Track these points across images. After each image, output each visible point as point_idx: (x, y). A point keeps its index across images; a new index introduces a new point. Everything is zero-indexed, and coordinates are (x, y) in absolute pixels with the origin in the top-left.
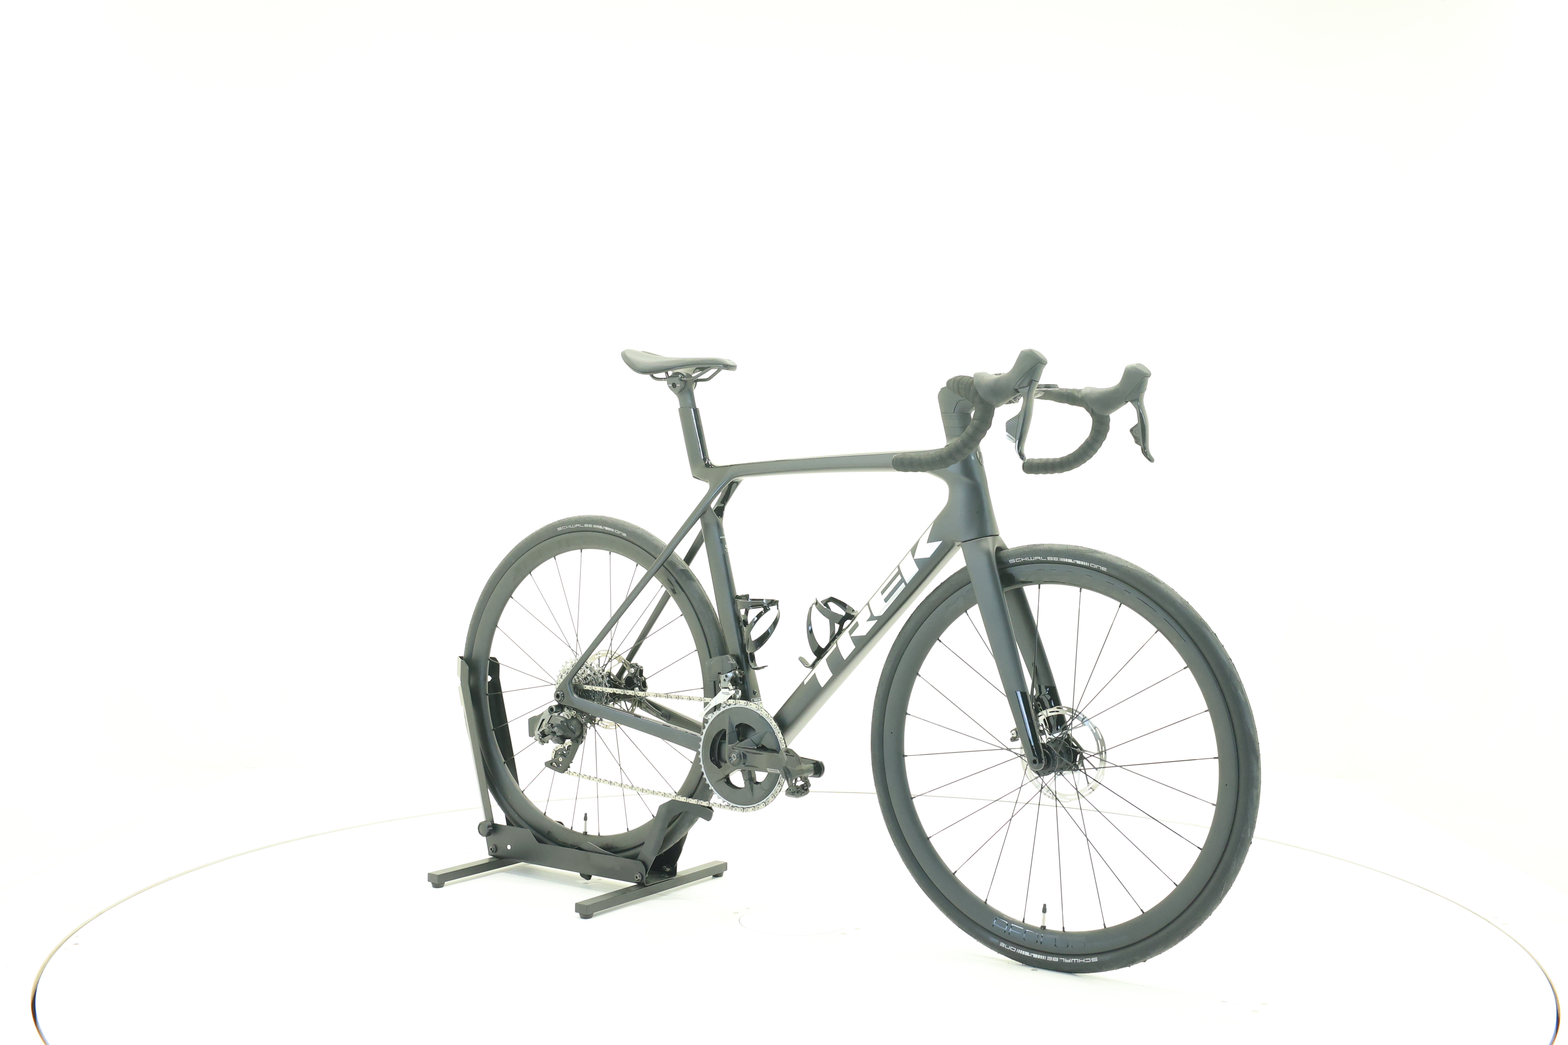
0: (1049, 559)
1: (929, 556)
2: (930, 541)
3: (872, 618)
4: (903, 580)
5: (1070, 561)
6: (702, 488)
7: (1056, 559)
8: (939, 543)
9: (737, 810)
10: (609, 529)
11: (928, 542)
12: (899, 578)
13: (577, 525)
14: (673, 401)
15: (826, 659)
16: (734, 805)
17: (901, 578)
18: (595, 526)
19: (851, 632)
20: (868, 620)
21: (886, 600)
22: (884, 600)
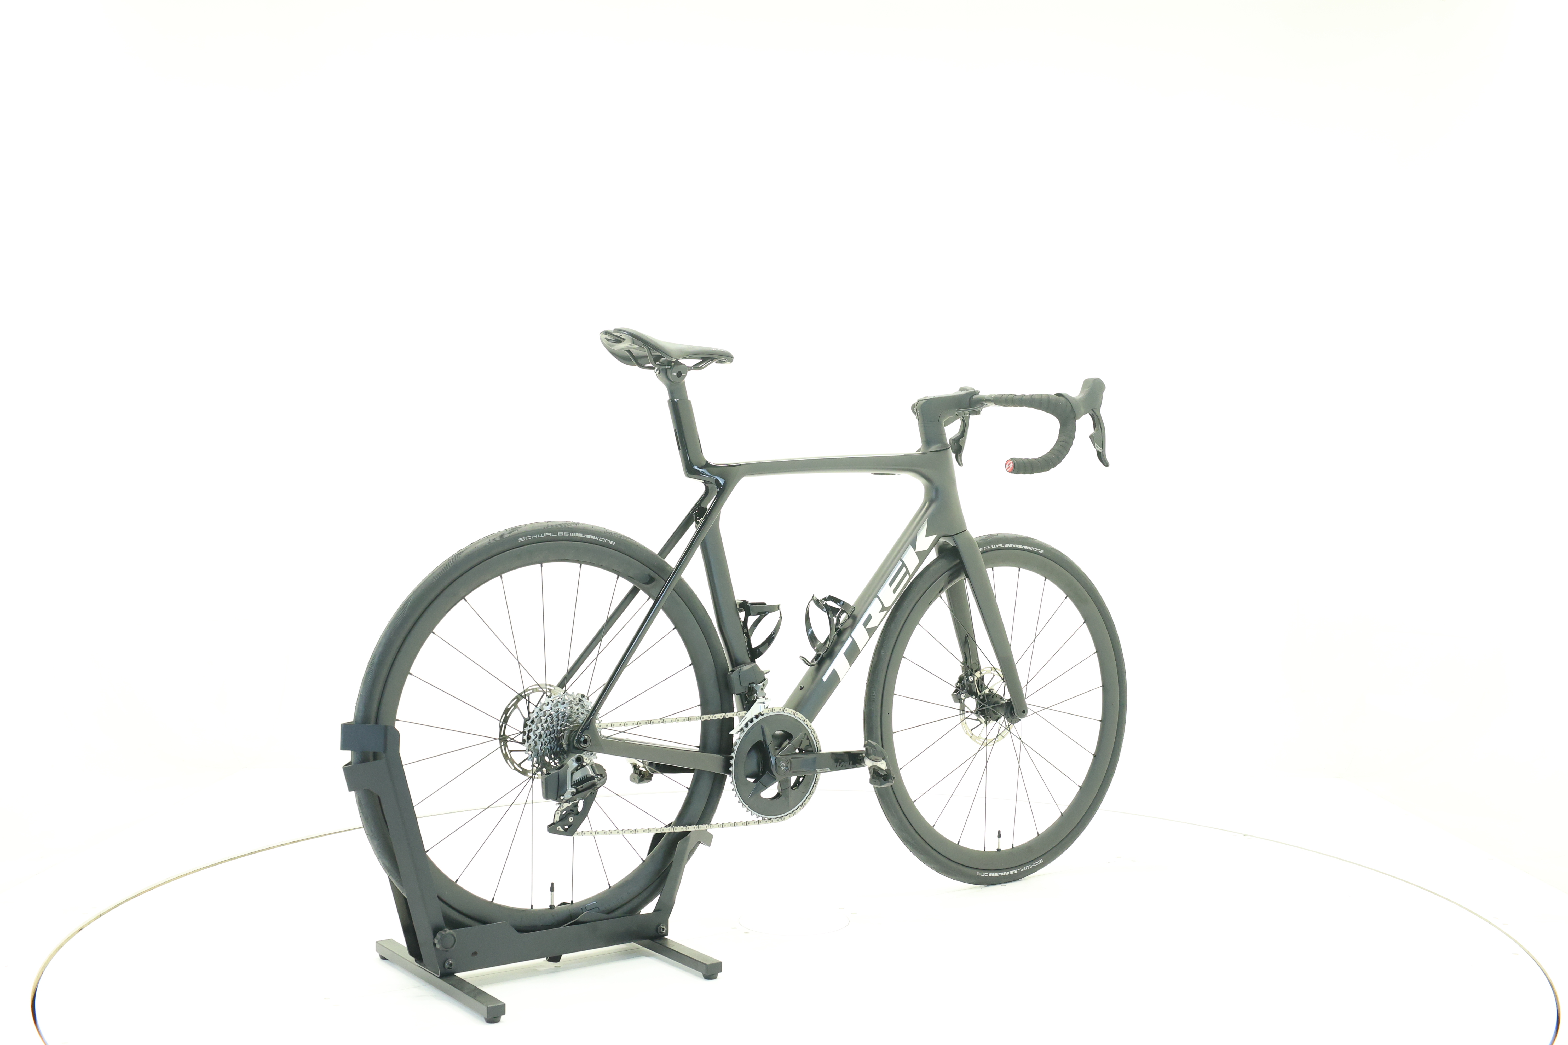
0: (1007, 546)
1: (927, 549)
2: (928, 535)
3: (884, 609)
4: (907, 572)
5: (1020, 546)
6: (696, 488)
7: (1011, 546)
8: (936, 536)
9: (774, 821)
10: (592, 537)
11: (926, 536)
12: (904, 570)
13: (547, 534)
14: (660, 392)
15: (844, 654)
16: (770, 817)
17: (905, 570)
18: (572, 534)
19: (865, 624)
20: (880, 612)
21: (894, 591)
22: (893, 591)
